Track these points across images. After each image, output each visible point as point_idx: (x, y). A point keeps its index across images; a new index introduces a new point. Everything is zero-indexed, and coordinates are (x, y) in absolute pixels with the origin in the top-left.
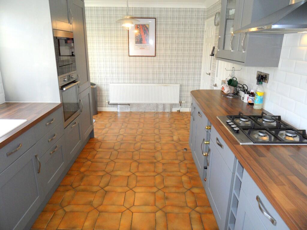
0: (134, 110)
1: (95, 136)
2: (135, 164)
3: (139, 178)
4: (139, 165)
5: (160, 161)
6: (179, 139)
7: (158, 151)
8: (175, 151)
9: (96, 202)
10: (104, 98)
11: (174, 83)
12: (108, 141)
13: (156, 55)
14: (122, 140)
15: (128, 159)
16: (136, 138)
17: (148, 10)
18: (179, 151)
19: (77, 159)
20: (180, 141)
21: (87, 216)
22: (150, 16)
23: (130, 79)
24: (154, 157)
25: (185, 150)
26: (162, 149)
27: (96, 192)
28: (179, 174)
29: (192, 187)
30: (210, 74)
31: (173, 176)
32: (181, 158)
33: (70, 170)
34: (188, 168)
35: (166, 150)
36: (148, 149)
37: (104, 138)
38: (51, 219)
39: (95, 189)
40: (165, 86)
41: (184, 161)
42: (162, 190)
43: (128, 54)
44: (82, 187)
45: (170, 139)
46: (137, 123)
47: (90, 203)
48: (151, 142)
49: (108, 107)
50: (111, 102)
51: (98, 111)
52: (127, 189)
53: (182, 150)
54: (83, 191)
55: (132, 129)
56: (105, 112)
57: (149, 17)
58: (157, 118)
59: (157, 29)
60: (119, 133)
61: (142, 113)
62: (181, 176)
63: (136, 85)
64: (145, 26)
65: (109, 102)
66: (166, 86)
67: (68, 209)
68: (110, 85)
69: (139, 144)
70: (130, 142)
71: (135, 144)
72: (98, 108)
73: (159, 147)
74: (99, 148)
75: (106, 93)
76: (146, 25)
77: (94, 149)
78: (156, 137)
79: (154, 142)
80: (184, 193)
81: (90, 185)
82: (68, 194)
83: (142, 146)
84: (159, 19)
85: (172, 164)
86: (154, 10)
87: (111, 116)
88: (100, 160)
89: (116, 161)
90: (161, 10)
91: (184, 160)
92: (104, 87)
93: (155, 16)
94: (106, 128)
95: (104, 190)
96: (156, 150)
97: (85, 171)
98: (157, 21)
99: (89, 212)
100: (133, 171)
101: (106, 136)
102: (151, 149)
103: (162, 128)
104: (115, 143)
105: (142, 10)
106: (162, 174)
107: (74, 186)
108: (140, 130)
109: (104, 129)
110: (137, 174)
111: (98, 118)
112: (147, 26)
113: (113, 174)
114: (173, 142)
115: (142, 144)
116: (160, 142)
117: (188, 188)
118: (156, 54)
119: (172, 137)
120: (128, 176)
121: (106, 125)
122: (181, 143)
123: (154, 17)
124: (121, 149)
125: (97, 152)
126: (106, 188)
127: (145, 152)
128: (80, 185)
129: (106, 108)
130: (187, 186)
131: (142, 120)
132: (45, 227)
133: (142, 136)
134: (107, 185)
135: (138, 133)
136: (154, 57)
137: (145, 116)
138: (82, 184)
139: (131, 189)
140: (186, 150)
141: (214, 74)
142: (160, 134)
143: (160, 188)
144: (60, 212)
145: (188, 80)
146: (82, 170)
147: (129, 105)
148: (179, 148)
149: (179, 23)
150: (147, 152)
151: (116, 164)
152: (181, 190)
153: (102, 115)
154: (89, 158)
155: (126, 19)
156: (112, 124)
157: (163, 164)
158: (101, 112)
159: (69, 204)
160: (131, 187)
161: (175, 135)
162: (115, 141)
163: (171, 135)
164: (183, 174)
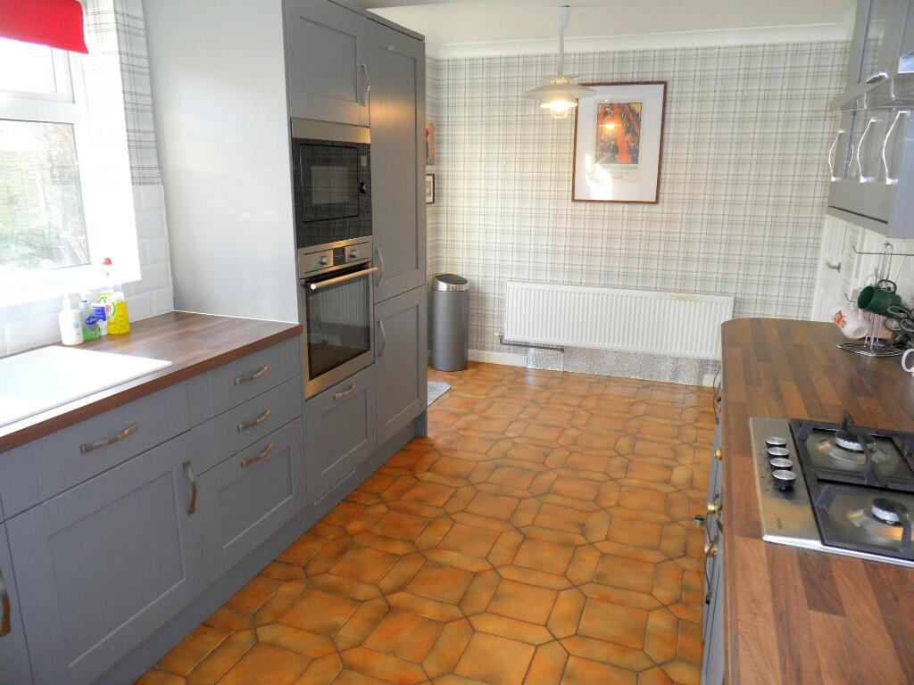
0: (578, 367)
1: (430, 434)
2: (511, 539)
3: (505, 587)
4: (524, 546)
5: (596, 545)
6: (691, 480)
7: (603, 509)
8: (663, 518)
9: (348, 634)
10: (489, 323)
11: (715, 293)
12: (461, 455)
13: (661, 200)
14: (505, 456)
15: (498, 519)
16: (547, 456)
17: (643, 57)
18: (675, 521)
19: (356, 493)
20: (692, 487)
21: (305, 670)
22: (649, 78)
23: (553, 271)
24: (582, 525)
25: (698, 522)
26: (618, 505)
27: (363, 602)
28: (645, 600)
29: (674, 659)
30: (838, 268)
31: (621, 603)
32: (671, 546)
33: (320, 521)
34: (685, 588)
35: (631, 509)
36: (573, 498)
37: (452, 442)
38: (213, 652)
39: (363, 591)
40: (680, 301)
41: (678, 561)
42: (563, 642)
43: (570, 194)
44: (331, 579)
45: (661, 475)
46: (571, 409)
47: (330, 633)
48: (593, 476)
49: (499, 350)
50: (508, 337)
51: (469, 359)
52: (455, 612)
53: (689, 519)
54: (332, 590)
55: (547, 426)
56: (489, 365)
57: (644, 80)
58: (642, 401)
59: (667, 116)
60: (503, 433)
61: (600, 381)
62: (649, 610)
63: (569, 288)
64: (630, 108)
65: (501, 338)
66: (685, 299)
67: (265, 634)
68: (510, 284)
69: (550, 477)
70: (527, 465)
71: (539, 473)
72: (470, 350)
73: (611, 494)
74: (428, 471)
75: (496, 309)
76: (633, 106)
77: (411, 470)
78: (617, 462)
79: (600, 477)
80: (638, 673)
81: (356, 577)
82: (286, 589)
83: (559, 485)
84: (676, 83)
85: (632, 561)
86: (663, 56)
87: (501, 380)
88: (413, 506)
89: (458, 517)
90: (684, 55)
91: (680, 557)
92: (491, 291)
93: (664, 75)
94: (471, 412)
95: (387, 602)
96: (596, 504)
97: (358, 533)
98: (669, 90)
99: (314, 659)
100: (496, 560)
101: (462, 436)
102: (582, 500)
103: (648, 437)
104: (478, 462)
105: (622, 58)
106: (587, 590)
107: (311, 571)
108: (573, 433)
109: (466, 414)
110: (505, 573)
111: (461, 381)
112: (637, 109)
113: (434, 556)
114: (668, 489)
115: (559, 477)
116: (620, 481)
117: (658, 658)
118: (661, 196)
119: (671, 469)
120: (476, 574)
121: (474, 403)
122: (692, 494)
123: (660, 80)
124: (490, 483)
125: (419, 480)
126: (395, 598)
127: (558, 505)
128: (328, 572)
129: (495, 354)
130: (655, 649)
131: (590, 404)
132: (190, 671)
133: (571, 452)
134: (401, 588)
135: (561, 441)
136: (655, 207)
137: (606, 391)
138: (335, 569)
139: (467, 617)
140: (701, 525)
141: (849, 268)
142: (633, 453)
143: (559, 634)
144: (245, 638)
145: (767, 284)
146: (355, 526)
147: (562, 349)
148: (679, 511)
149: (745, 93)
150: (565, 506)
151: (457, 527)
152: (630, 659)
153: (476, 374)
154: (386, 495)
155: (555, 87)
156: (494, 402)
157: (603, 555)
158: (476, 364)
159: (277, 619)
160: (468, 610)
161: (681, 465)
162: (479, 457)
163: (670, 463)
164: (659, 604)
